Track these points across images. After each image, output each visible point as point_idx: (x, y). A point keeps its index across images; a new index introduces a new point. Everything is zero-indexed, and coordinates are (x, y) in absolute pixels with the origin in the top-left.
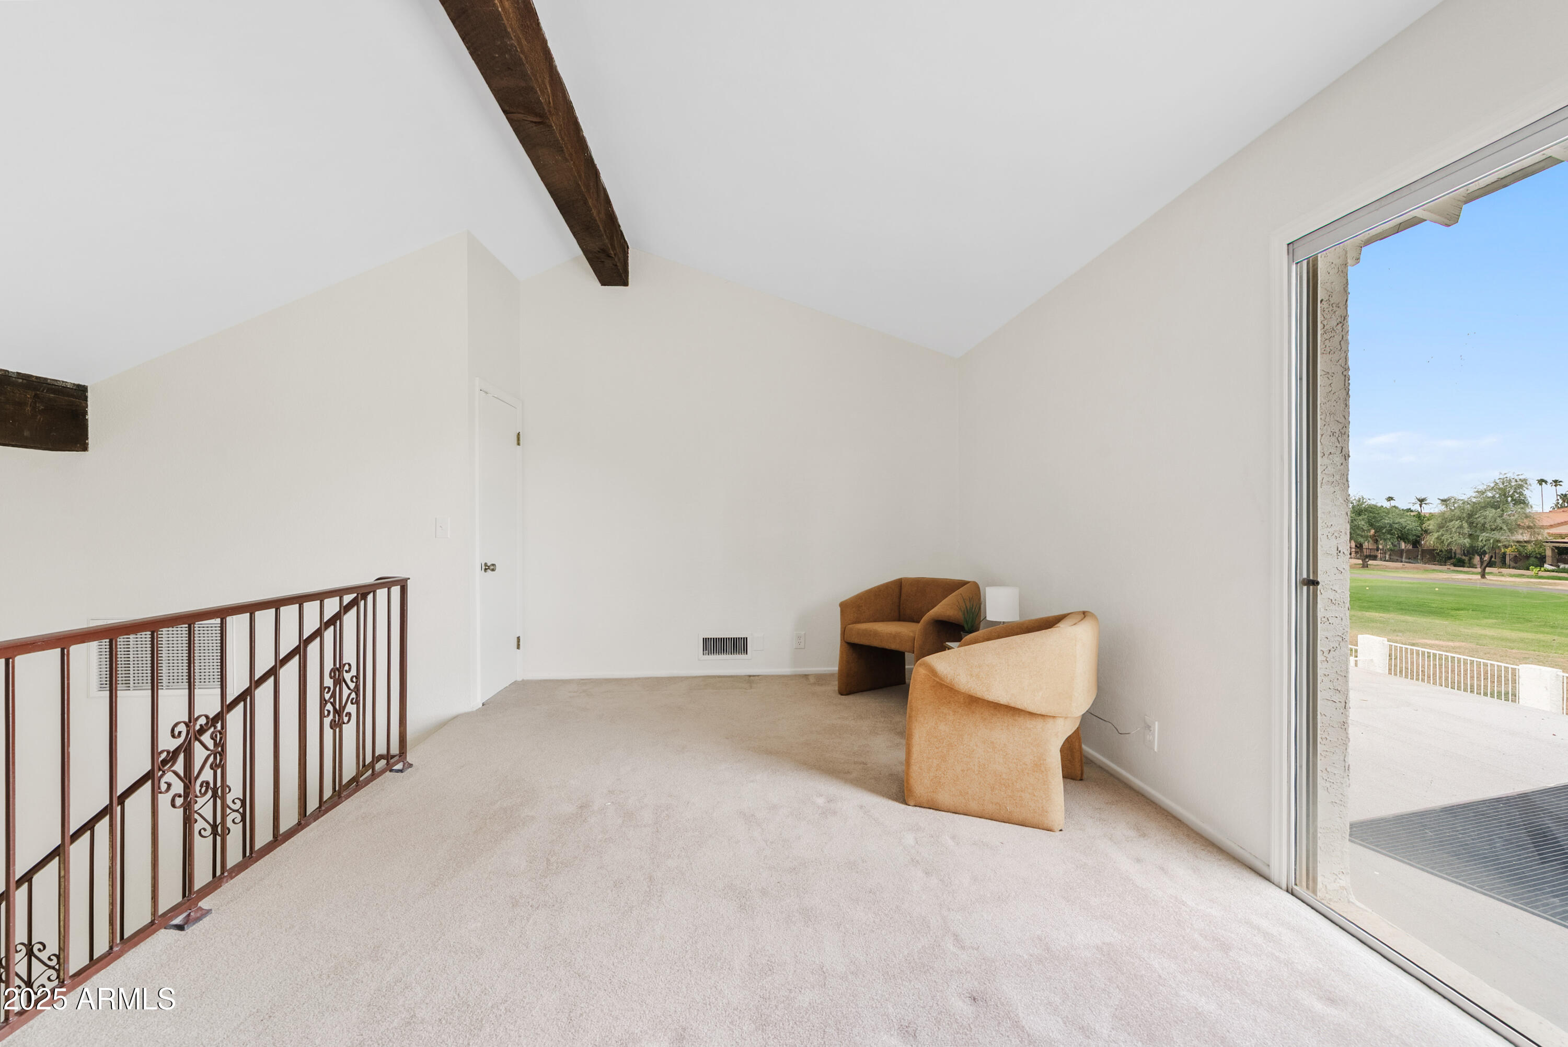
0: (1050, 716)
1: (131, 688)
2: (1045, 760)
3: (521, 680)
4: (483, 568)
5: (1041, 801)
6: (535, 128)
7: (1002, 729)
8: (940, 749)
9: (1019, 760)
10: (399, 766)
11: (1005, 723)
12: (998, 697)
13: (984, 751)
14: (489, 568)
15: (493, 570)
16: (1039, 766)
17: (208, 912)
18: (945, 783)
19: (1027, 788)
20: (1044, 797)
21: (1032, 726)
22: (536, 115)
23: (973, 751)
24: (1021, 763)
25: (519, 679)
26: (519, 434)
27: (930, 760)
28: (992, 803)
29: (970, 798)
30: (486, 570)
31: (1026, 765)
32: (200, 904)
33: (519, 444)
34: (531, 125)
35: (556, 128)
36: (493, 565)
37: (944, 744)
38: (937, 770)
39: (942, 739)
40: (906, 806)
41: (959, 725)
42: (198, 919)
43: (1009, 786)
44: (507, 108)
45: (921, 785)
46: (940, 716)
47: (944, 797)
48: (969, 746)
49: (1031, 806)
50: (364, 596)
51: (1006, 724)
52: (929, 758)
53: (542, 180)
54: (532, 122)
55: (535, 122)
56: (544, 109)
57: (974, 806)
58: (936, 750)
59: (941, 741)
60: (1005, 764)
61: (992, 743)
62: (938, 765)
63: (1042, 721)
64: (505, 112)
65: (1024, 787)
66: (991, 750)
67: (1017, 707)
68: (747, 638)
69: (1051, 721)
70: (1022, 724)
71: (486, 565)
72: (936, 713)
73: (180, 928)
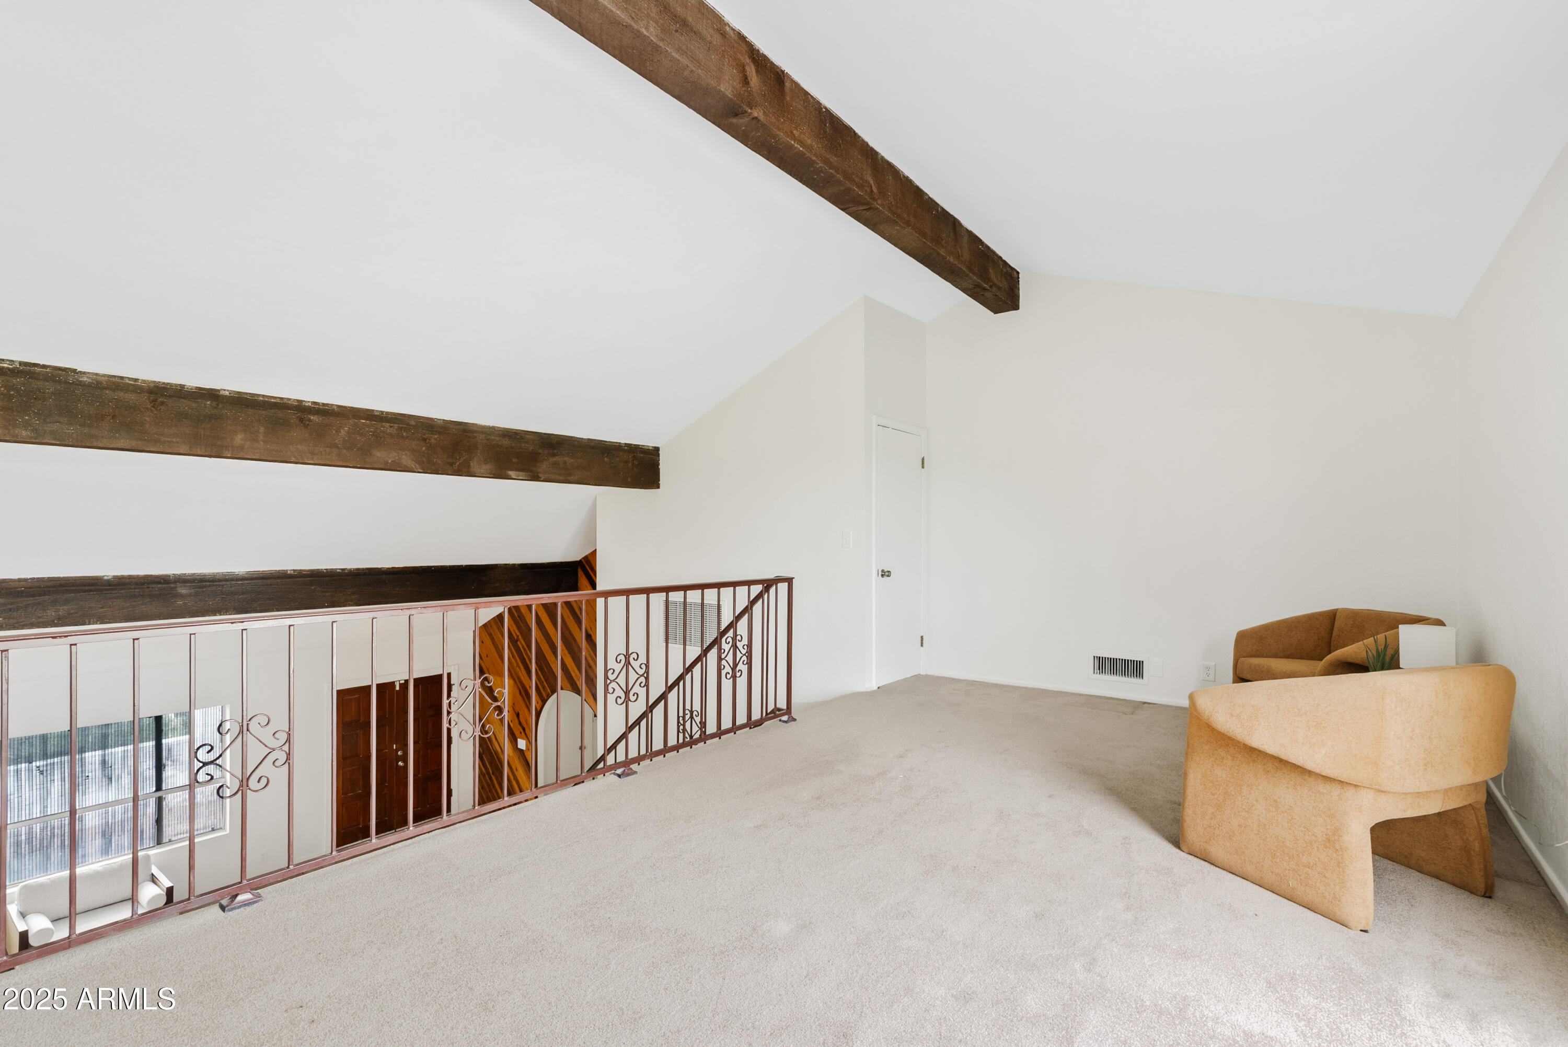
0: (1350, 784)
1: (678, 643)
2: (1341, 836)
3: (924, 674)
4: (880, 573)
5: (1333, 886)
6: (868, 213)
7: (1288, 788)
8: (1216, 796)
9: (1307, 829)
10: (785, 718)
11: (1292, 781)
12: (1262, 745)
13: (1265, 809)
14: (885, 574)
15: (888, 576)
16: (1333, 841)
17: (635, 773)
18: (1219, 835)
19: (1316, 865)
20: (1337, 881)
21: (1325, 791)
22: (863, 204)
23: (1252, 806)
24: (1310, 833)
25: (923, 673)
26: (923, 459)
27: (1205, 806)
28: (1272, 872)
29: (1247, 859)
30: (882, 576)
31: (1316, 836)
32: (631, 766)
33: (923, 467)
34: (865, 212)
35: (884, 208)
36: (889, 572)
37: (1220, 791)
38: (1211, 819)
39: (1218, 785)
40: (1177, 850)
41: (1238, 773)
42: (628, 775)
43: (1293, 857)
44: (842, 207)
45: (1194, 832)
46: (1217, 759)
47: (1216, 851)
48: (1248, 799)
49: (1319, 889)
50: (767, 589)
51: (1293, 783)
52: (1203, 804)
53: (896, 246)
54: (864, 210)
55: (866, 210)
56: (866, 199)
57: (1250, 869)
58: (1212, 797)
59: (1217, 787)
60: (1290, 829)
61: (1275, 801)
62: (1213, 813)
63: (1340, 787)
64: (842, 209)
65: (1312, 863)
66: (1274, 810)
67: (1290, 761)
68: (1143, 662)
69: (1351, 792)
70: (1313, 787)
71: (883, 571)
72: (1213, 754)
73: (619, 776)
